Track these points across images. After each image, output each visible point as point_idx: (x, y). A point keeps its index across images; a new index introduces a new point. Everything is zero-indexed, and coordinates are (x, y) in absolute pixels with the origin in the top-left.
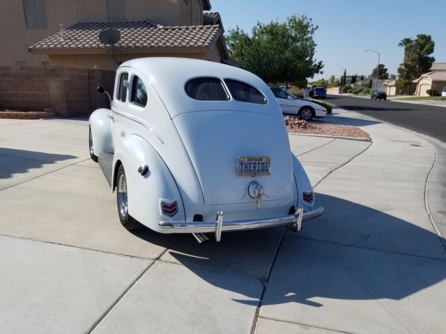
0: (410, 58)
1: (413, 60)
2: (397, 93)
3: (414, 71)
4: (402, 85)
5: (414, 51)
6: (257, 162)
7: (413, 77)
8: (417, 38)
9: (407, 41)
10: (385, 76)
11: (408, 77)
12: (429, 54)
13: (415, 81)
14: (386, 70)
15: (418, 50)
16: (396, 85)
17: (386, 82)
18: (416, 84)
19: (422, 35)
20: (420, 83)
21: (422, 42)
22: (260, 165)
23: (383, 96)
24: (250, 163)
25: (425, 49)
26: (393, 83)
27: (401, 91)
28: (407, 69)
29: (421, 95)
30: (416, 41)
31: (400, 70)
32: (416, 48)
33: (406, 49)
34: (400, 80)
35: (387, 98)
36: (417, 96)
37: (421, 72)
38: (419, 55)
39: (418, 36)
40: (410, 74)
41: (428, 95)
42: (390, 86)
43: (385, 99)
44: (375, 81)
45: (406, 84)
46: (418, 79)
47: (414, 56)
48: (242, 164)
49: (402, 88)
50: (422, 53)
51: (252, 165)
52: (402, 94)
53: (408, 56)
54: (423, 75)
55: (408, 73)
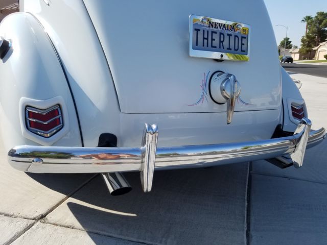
0: (311, 30)
1: (313, 32)
2: (300, 59)
3: (314, 41)
4: (305, 52)
5: (315, 25)
6: (226, 32)
7: (313, 46)
8: (317, 15)
9: (309, 18)
10: (289, 46)
11: (309, 46)
12: (325, 27)
13: (314, 49)
14: (290, 42)
15: (317, 24)
16: (300, 52)
17: (291, 50)
18: (315, 50)
19: (321, 13)
20: (319, 50)
21: (320, 18)
22: (232, 39)
23: (290, 60)
24: (213, 32)
25: (323, 23)
26: (297, 50)
27: (303, 57)
28: (308, 40)
29: (320, 59)
30: (316, 17)
31: (303, 41)
32: (316, 23)
33: (308, 24)
34: (302, 48)
35: (293, 62)
36: (317, 60)
37: (319, 42)
38: (318, 28)
39: (318, 13)
40: (311, 44)
41: (325, 59)
42: (295, 53)
43: (292, 62)
44: (283, 50)
45: (308, 51)
46: (317, 47)
47: (314, 29)
48: (197, 30)
49: (304, 54)
50: (320, 26)
51: (216, 37)
52: (304, 59)
53: (310, 30)
54: (321, 44)
55: (309, 42)
